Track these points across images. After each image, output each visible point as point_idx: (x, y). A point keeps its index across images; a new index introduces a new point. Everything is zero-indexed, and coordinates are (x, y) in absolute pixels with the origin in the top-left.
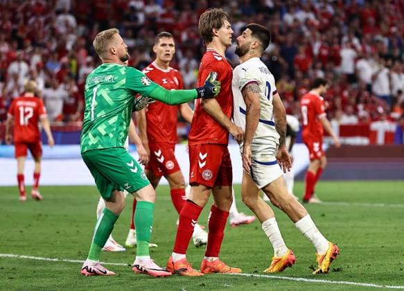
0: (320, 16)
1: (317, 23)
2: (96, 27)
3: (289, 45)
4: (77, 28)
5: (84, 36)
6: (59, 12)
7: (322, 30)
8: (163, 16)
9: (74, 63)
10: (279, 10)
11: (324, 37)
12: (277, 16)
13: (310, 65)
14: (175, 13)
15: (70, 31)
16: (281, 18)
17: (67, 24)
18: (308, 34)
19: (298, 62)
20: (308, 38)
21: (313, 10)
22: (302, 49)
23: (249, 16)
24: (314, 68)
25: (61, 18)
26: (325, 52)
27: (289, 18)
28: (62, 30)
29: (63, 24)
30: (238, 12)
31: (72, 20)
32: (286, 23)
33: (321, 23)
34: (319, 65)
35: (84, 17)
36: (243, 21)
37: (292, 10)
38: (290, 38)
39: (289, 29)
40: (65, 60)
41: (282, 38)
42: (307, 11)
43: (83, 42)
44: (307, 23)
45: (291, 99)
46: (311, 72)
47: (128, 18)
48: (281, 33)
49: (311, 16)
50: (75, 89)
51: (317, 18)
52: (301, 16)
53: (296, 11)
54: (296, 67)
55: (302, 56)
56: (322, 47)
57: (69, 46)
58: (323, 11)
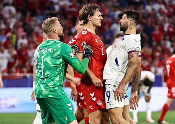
0: (168, 7)
1: (166, 11)
2: (29, 14)
3: (149, 25)
4: (16, 14)
5: (21, 20)
6: (6, 5)
7: (169, 16)
8: (70, 7)
9: (14, 37)
10: (143, 3)
11: (171, 20)
12: (142, 7)
13: (162, 37)
14: (78, 5)
15: (12, 16)
16: (144, 8)
17: (10, 12)
18: (161, 18)
19: (154, 35)
20: (161, 20)
21: (164, 3)
22: (157, 28)
23: (124, 7)
24: (165, 39)
25: (7, 8)
26: (171, 30)
27: (149, 8)
28: (7, 16)
29: (8, 12)
30: (117, 4)
31: (13, 9)
32: (147, 11)
33: (169, 11)
34: (168, 38)
35: (21, 8)
36: (120, 10)
37: (151, 3)
38: (150, 20)
39: (149, 15)
40: (9, 34)
41: (144, 21)
42: (160, 4)
43: (21, 23)
44: (160, 11)
45: (150, 59)
46: (162, 42)
47: (48, 8)
48: (144, 17)
49: (163, 7)
50: (15, 52)
51: (166, 8)
52: (157, 7)
53: (153, 4)
54: (153, 39)
55: (157, 32)
56: (169, 27)
57: (11, 26)
58: (170, 4)
